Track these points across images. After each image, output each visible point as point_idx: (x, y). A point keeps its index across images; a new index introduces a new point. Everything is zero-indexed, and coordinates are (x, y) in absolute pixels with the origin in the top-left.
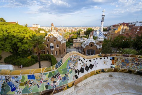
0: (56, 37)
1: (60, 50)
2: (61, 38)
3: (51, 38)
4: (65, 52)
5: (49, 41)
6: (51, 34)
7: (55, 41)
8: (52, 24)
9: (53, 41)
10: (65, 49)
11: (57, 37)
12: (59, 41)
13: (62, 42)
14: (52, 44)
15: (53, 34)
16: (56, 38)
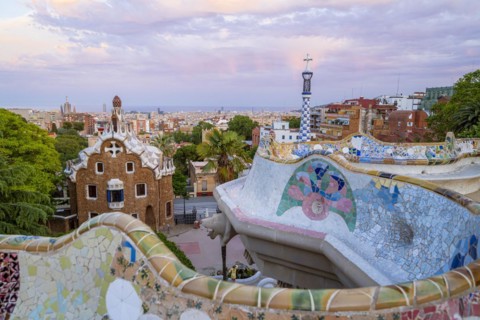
0: (135, 150)
1: (149, 208)
2: (154, 156)
3: (114, 155)
4: (169, 214)
5: (100, 169)
6: (113, 139)
7: (130, 167)
8: (116, 98)
9: (122, 171)
10: (169, 204)
11: (139, 153)
12: (149, 168)
13: (159, 174)
14: (115, 183)
15: (122, 139)
16: (137, 157)
